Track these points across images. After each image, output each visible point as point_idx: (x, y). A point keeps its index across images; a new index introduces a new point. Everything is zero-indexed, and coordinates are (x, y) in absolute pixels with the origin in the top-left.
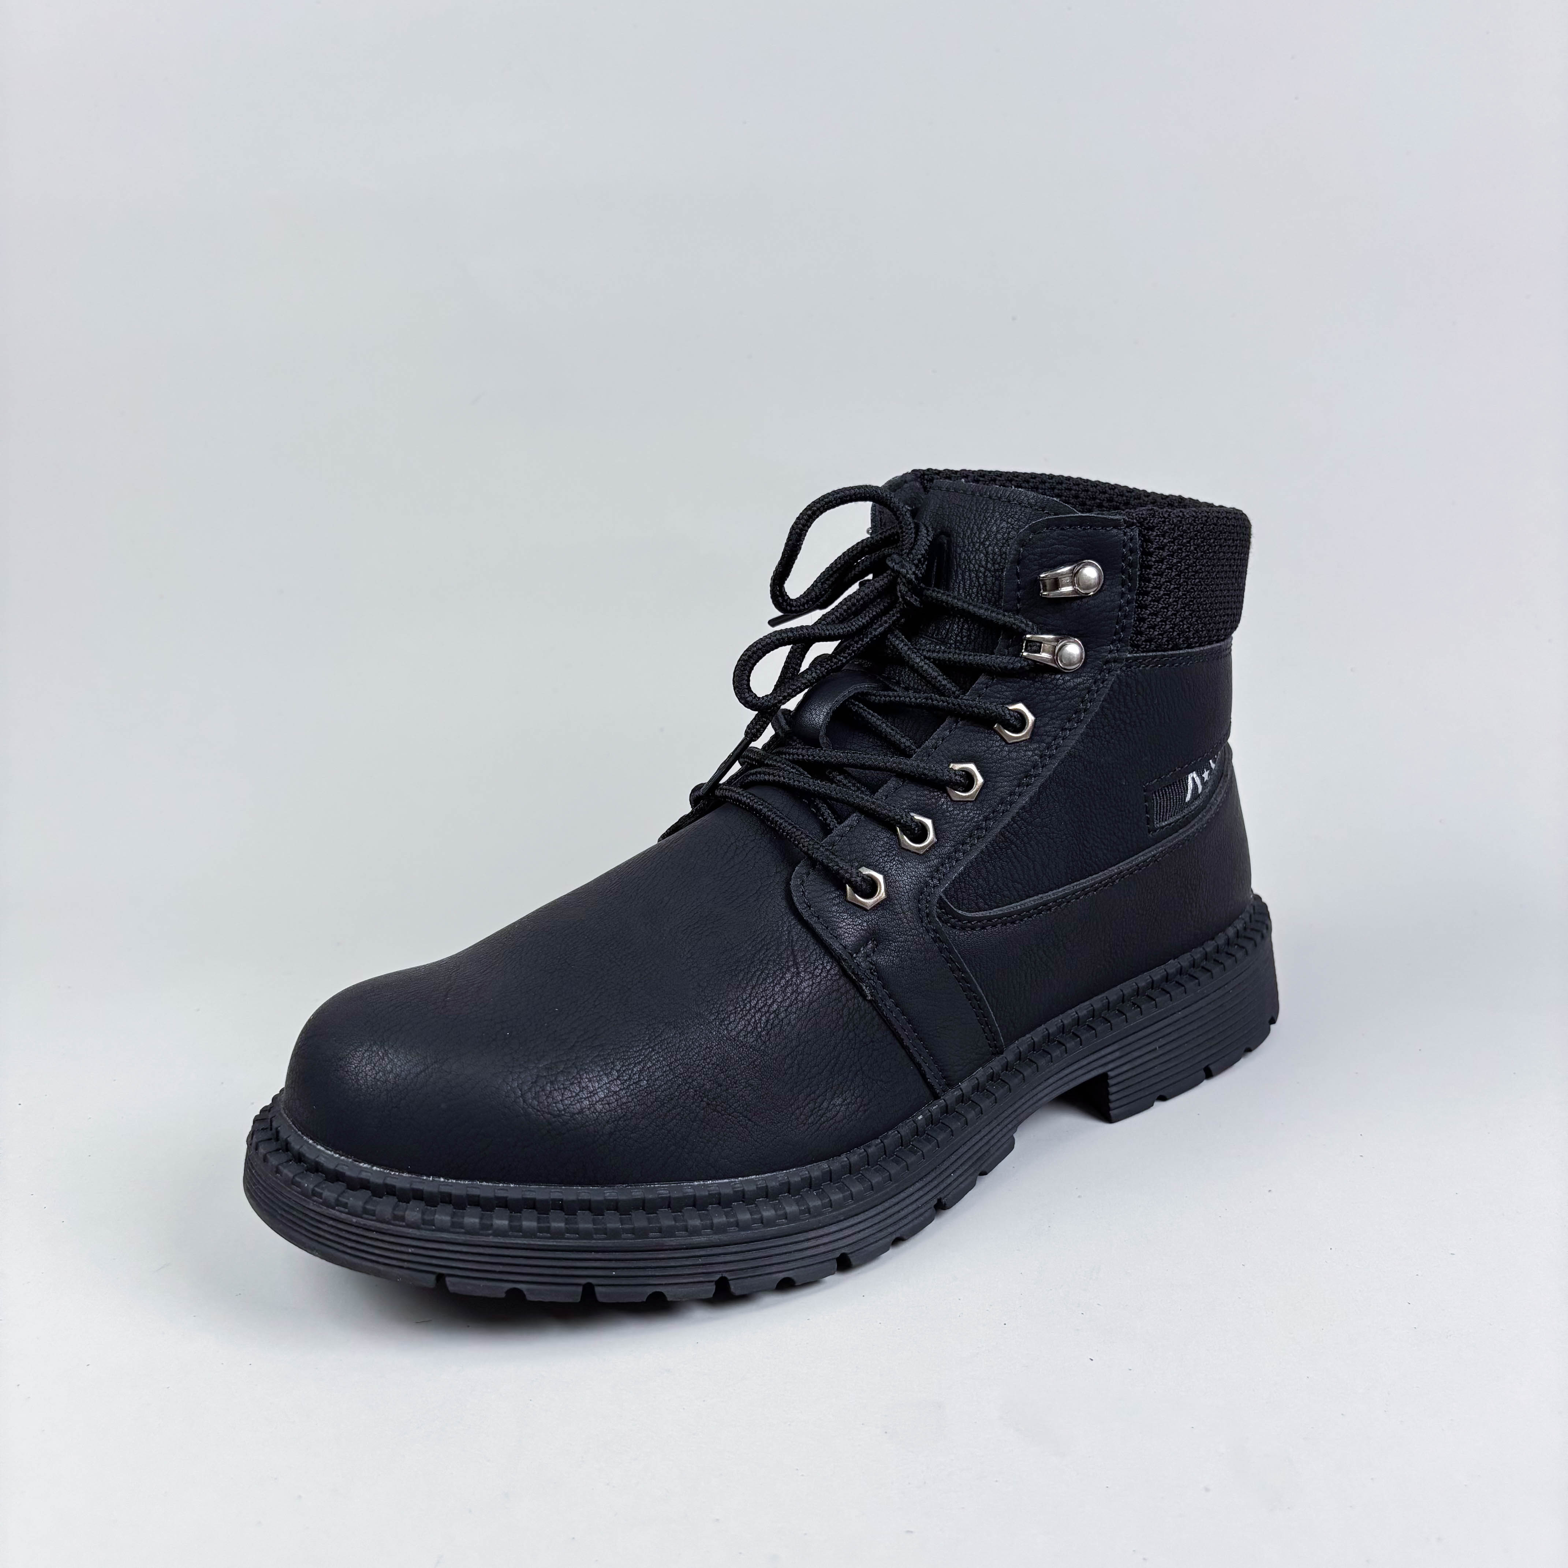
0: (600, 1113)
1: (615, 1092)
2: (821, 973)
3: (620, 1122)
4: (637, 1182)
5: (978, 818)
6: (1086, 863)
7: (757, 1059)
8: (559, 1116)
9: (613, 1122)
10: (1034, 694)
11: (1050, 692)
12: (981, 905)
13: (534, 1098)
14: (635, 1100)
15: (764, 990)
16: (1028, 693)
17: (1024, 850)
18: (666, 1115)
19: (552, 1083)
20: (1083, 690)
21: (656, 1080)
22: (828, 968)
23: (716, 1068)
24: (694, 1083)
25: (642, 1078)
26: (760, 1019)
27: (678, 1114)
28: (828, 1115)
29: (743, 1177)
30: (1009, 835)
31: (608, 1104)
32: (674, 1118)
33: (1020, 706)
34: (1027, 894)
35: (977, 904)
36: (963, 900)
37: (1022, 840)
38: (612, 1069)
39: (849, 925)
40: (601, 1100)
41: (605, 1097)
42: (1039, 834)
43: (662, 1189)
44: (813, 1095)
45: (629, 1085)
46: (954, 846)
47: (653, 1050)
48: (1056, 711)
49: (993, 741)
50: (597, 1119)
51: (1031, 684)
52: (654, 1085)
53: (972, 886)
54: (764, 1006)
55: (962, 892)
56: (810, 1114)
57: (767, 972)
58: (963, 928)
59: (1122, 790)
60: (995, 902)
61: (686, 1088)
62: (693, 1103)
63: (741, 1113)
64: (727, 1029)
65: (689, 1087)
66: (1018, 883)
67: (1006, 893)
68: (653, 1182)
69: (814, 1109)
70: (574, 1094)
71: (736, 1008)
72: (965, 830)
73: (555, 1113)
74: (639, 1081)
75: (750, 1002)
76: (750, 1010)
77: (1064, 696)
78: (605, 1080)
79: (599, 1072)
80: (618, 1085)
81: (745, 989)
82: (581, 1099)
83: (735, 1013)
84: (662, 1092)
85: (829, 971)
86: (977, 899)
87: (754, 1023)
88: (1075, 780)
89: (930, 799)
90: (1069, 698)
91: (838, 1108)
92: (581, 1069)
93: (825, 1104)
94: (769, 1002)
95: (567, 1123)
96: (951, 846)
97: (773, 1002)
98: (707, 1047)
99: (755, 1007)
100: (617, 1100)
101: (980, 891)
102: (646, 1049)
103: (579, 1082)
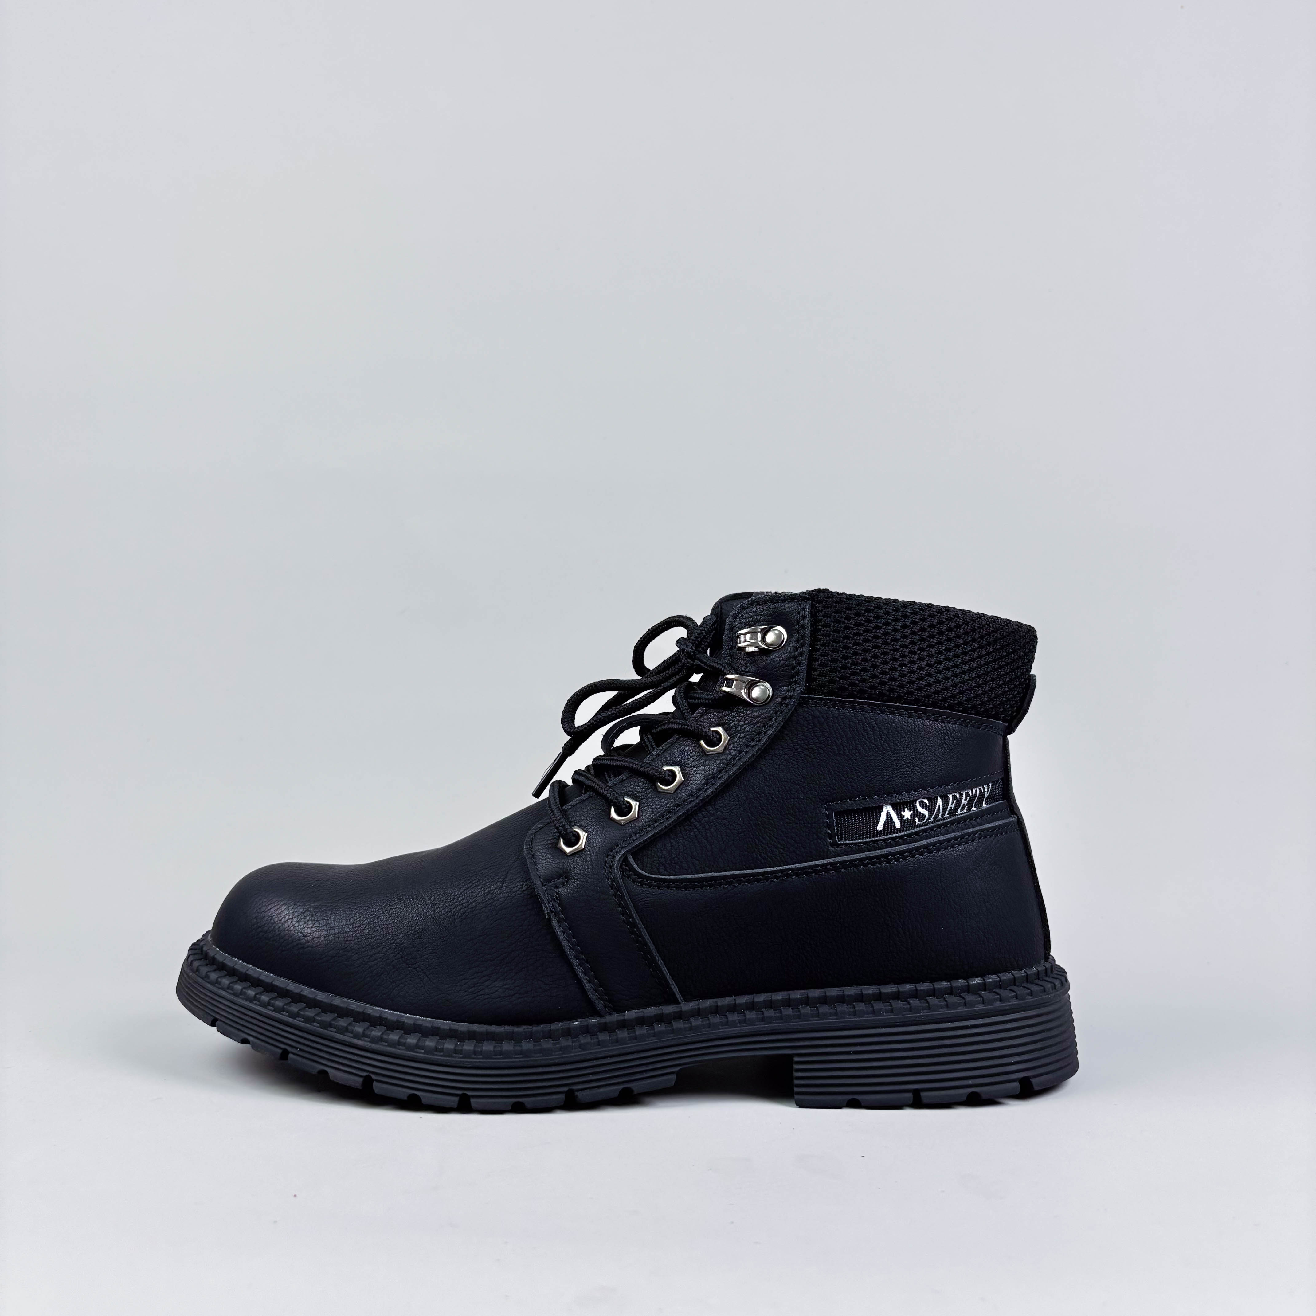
0: (331, 942)
1: (346, 932)
2: (518, 891)
3: (341, 951)
4: (339, 994)
5: (670, 804)
6: (760, 855)
7: (446, 936)
8: (306, 936)
9: (337, 950)
10: (731, 720)
11: (741, 719)
12: (661, 870)
13: (297, 922)
14: (356, 940)
15: (472, 893)
16: (727, 720)
17: (704, 835)
18: (371, 956)
19: (312, 916)
20: (765, 718)
21: (375, 931)
22: (524, 889)
23: (416, 935)
24: (398, 940)
25: (367, 928)
26: (460, 910)
27: (380, 958)
28: (487, 991)
29: (411, 1014)
30: (694, 821)
31: (339, 938)
32: (376, 960)
33: (720, 729)
34: (703, 870)
35: (658, 869)
36: (647, 864)
37: (704, 827)
38: (352, 917)
39: (549, 862)
40: (335, 934)
41: (338, 933)
42: (719, 824)
43: (354, 1005)
44: (479, 974)
45: (357, 930)
46: (647, 822)
47: (383, 913)
48: (743, 732)
49: (696, 752)
50: (327, 945)
51: (730, 713)
52: (372, 934)
53: (657, 855)
54: (466, 902)
55: (648, 858)
56: (473, 985)
57: (481, 882)
58: (642, 884)
59: (800, 802)
60: (674, 871)
61: (392, 942)
62: (392, 953)
63: (422, 970)
64: (434, 911)
65: (393, 942)
66: (697, 860)
67: (684, 865)
68: (350, 998)
69: (477, 983)
70: (320, 926)
71: (447, 899)
72: (659, 812)
73: (305, 934)
74: (364, 929)
75: (458, 898)
76: (456, 902)
77: (751, 722)
78: (344, 922)
79: (343, 917)
80: (349, 928)
81: (460, 889)
82: (323, 929)
83: (445, 902)
84: (376, 940)
85: (524, 890)
86: (659, 865)
87: (454, 912)
88: (755, 787)
89: (642, 789)
90: (754, 723)
91: (496, 989)
92: (334, 913)
93: (487, 983)
94: (471, 901)
95: (309, 942)
96: (645, 822)
97: (474, 901)
98: (416, 919)
99: (460, 902)
100: (344, 937)
101: (662, 860)
102: (379, 912)
103: (328, 920)
